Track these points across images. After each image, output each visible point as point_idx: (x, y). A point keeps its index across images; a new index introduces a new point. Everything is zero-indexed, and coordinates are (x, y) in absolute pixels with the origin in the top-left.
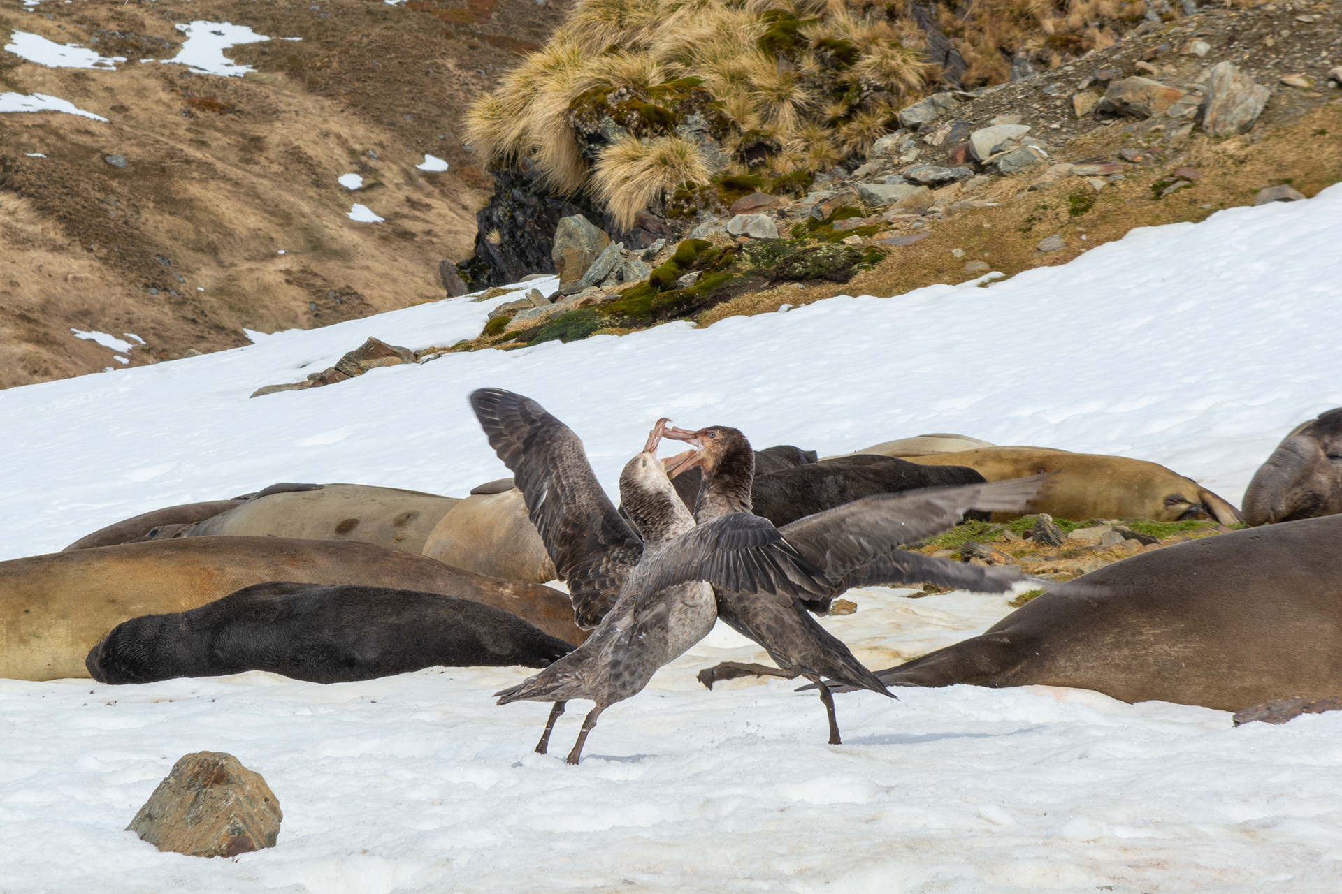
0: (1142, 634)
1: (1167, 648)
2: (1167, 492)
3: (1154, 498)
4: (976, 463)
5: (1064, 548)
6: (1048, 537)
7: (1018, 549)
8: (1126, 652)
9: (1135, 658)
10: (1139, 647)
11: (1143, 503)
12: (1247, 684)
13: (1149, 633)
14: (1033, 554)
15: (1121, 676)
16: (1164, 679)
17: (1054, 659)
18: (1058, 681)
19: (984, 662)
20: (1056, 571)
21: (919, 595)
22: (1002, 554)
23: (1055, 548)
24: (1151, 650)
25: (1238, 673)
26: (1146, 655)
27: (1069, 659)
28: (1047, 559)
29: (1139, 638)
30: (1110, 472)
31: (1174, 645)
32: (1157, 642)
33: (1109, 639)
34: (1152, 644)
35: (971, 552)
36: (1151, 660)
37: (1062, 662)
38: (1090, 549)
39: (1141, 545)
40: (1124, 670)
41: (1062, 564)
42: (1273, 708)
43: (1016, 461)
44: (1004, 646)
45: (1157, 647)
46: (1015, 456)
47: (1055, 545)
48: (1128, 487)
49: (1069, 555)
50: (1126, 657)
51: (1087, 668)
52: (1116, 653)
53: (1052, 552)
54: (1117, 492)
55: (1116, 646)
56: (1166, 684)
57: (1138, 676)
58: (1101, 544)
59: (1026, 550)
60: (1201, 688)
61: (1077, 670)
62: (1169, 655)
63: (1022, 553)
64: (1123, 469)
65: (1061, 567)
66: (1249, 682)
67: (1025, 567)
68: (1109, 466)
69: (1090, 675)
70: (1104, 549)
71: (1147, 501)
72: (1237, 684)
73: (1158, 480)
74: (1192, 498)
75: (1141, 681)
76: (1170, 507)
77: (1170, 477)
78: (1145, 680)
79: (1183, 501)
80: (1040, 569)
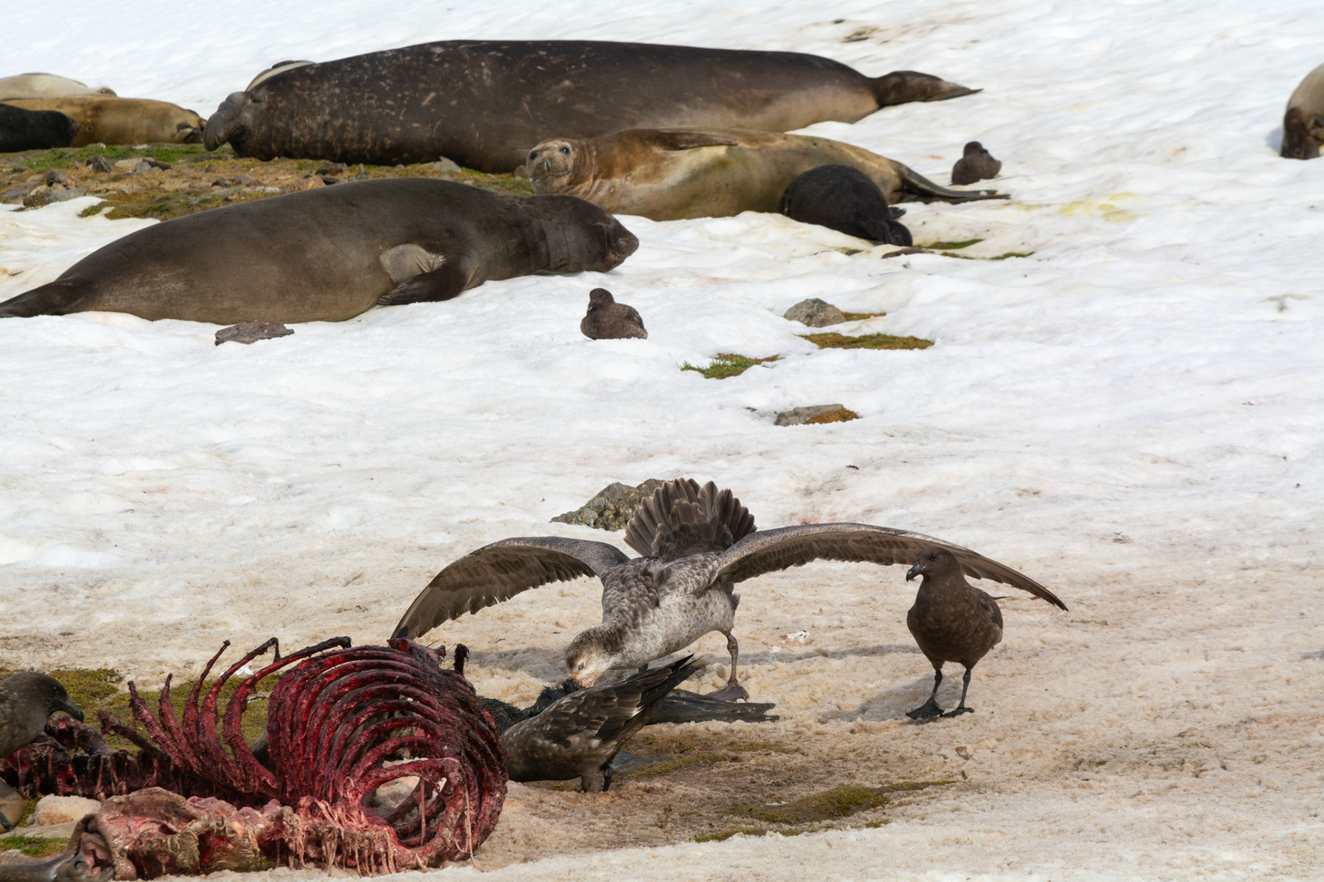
0: (157, 277)
1: (173, 285)
2: (178, 121)
3: (170, 126)
4: (58, 107)
5: (113, 174)
6: (102, 166)
7: (84, 174)
8: (147, 288)
9: (153, 292)
10: (155, 285)
11: (163, 129)
12: (226, 306)
13: (162, 276)
14: (93, 178)
15: (145, 304)
16: (172, 305)
17: (101, 295)
18: (105, 308)
19: (57, 299)
20: (107, 191)
21: (21, 210)
22: (73, 180)
23: (107, 174)
24: (163, 287)
25: (219, 299)
26: (160, 290)
27: (111, 294)
28: (102, 182)
29: (155, 279)
30: (141, 109)
31: (178, 283)
32: (167, 281)
33: (136, 280)
34: (164, 283)
35: (53, 179)
36: (163, 293)
37: (106, 297)
38: (128, 175)
39: (161, 170)
40: (146, 300)
41: (111, 186)
42: (240, 328)
43: (82, 105)
44: (69, 287)
45: (167, 285)
46: (82, 102)
47: (106, 171)
48: (153, 118)
49: (116, 179)
50: (147, 292)
51: (123, 300)
52: (141, 289)
53: (104, 176)
54: (146, 122)
55: (141, 285)
56: (174, 308)
57: (156, 304)
58: (135, 170)
59: (88, 175)
60: (195, 310)
61: (117, 301)
62: (174, 289)
63: (86, 178)
64: (150, 107)
65: (110, 187)
66: (227, 304)
67: (88, 187)
68: (140, 106)
69: (124, 304)
70: (138, 174)
71: (166, 127)
72: (219, 306)
73: (173, 114)
74: (194, 124)
75: (158, 307)
76: (181, 131)
77: (180, 111)
78: (160, 306)
79: (189, 126)
80: (98, 189)
